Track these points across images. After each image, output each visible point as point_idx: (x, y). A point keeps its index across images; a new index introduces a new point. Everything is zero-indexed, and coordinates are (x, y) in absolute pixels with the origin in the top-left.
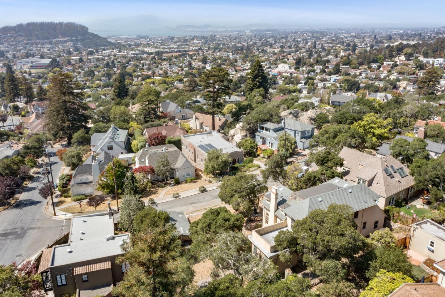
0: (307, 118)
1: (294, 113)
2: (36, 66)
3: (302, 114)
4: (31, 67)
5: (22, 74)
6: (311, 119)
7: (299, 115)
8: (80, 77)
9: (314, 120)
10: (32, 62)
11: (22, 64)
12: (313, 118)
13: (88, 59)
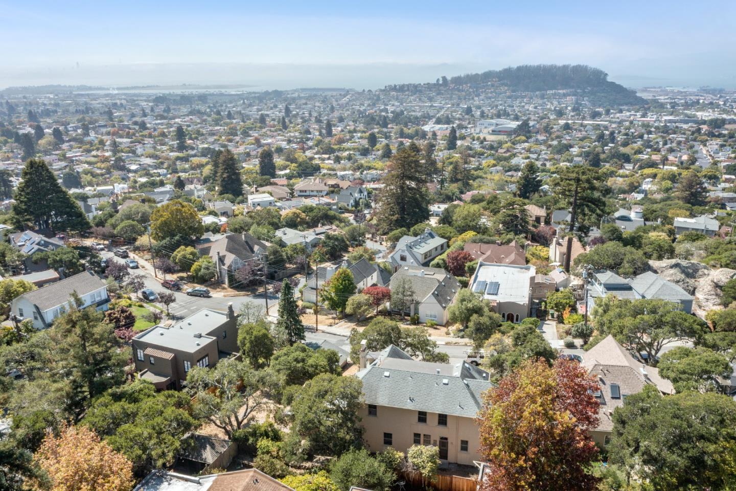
0: (709, 282)
1: (687, 268)
2: (500, 131)
3: (706, 271)
4: (493, 131)
5: (474, 140)
6: (717, 286)
7: (700, 273)
8: (545, 154)
9: (721, 287)
10: (497, 125)
11: (483, 127)
12: (721, 284)
13: (582, 125)
